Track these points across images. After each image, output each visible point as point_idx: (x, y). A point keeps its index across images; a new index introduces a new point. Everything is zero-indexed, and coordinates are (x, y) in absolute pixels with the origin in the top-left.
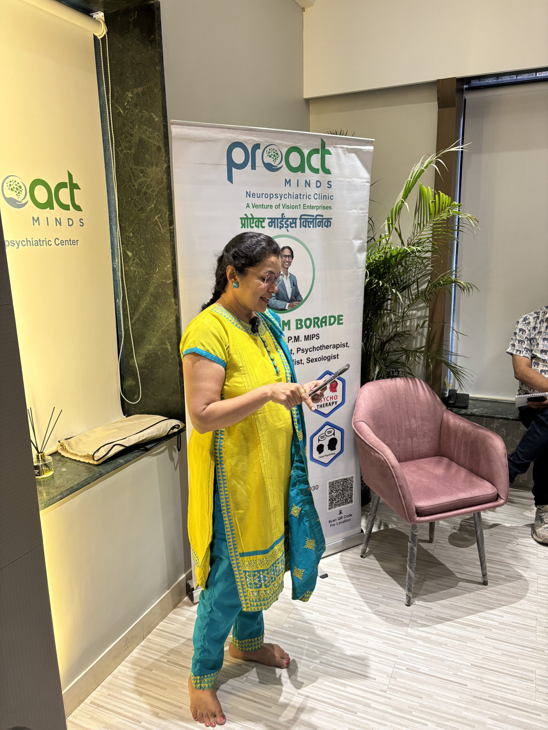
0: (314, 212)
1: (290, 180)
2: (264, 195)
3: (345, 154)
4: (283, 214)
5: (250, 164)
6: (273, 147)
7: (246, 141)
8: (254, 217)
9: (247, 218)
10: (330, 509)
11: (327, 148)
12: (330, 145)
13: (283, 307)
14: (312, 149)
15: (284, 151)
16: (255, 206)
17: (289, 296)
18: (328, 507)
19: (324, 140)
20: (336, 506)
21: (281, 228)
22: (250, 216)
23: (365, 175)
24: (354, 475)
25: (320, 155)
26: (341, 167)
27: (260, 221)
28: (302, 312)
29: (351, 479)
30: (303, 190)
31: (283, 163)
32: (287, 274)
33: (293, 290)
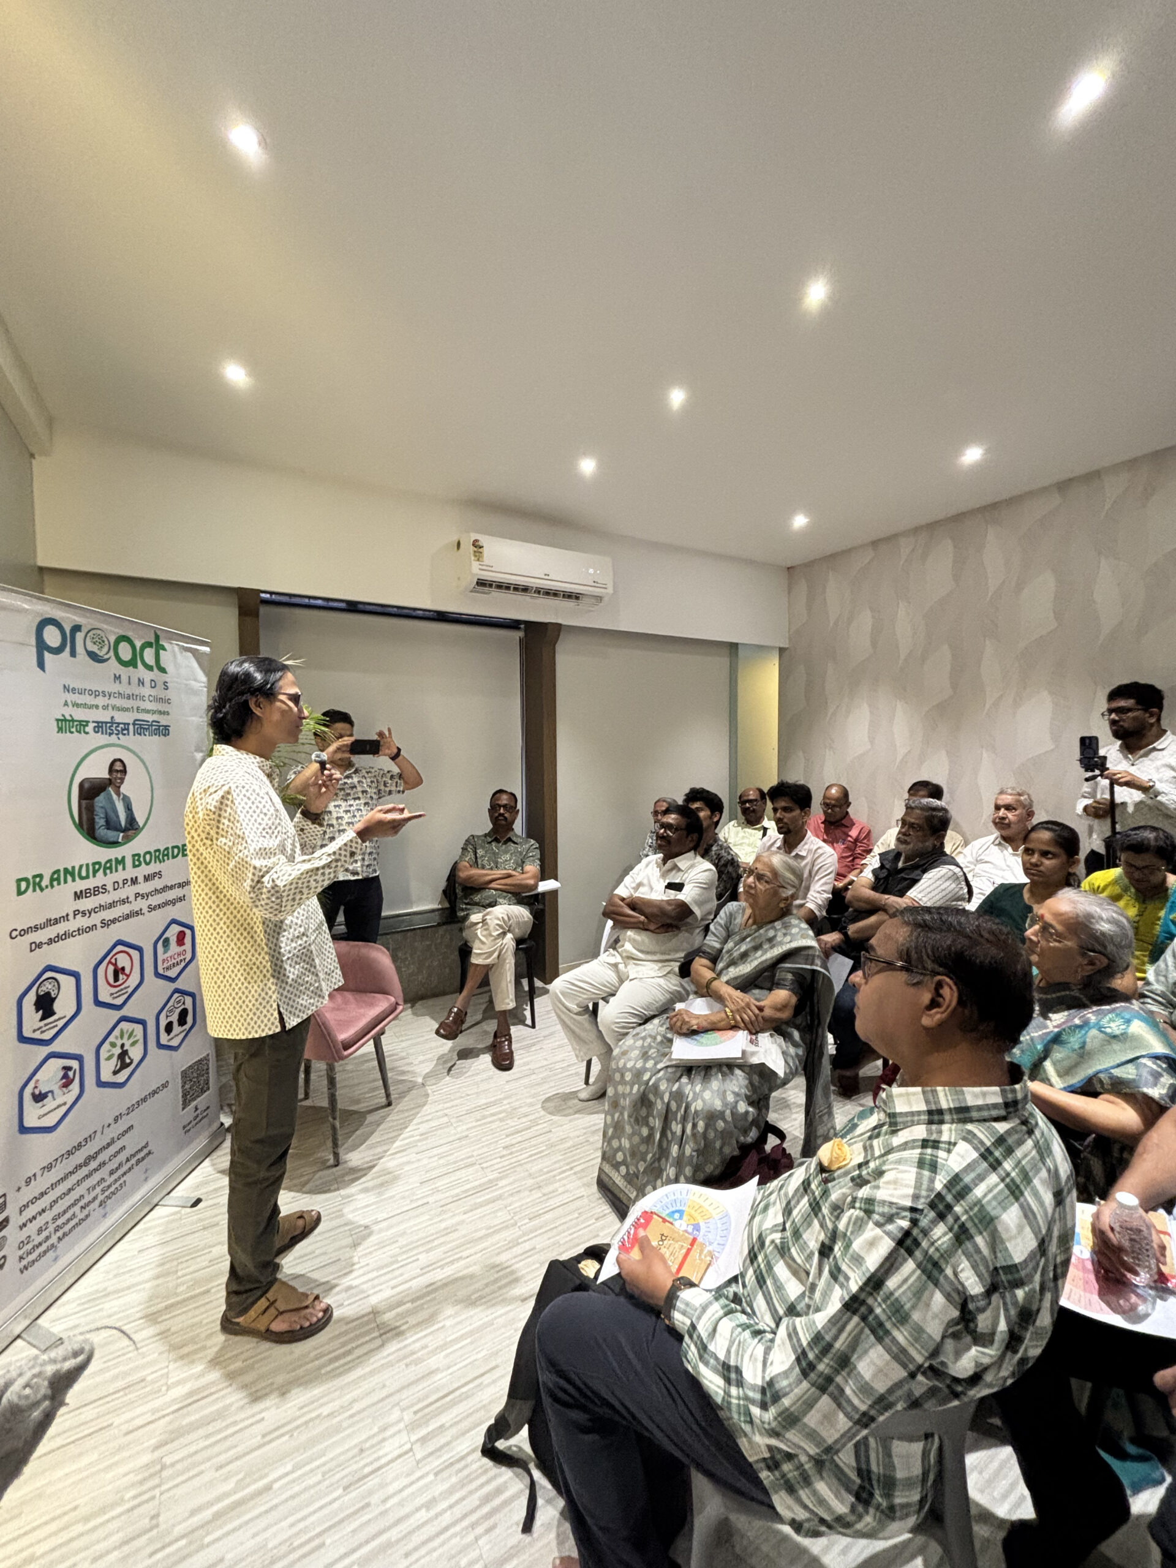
0: (150, 718)
1: (119, 675)
2: (87, 692)
3: (180, 652)
4: (112, 718)
5: (68, 649)
6: (99, 632)
7: (63, 618)
8: (75, 718)
9: (65, 720)
10: (183, 1109)
11: (162, 642)
12: (165, 639)
13: (114, 840)
14: (144, 641)
15: (112, 639)
16: (76, 705)
17: (123, 823)
18: (181, 1108)
19: (159, 633)
20: (190, 1102)
21: (110, 734)
22: (68, 718)
23: (204, 679)
24: (209, 1051)
26: (177, 666)
27: (82, 725)
28: (140, 844)
29: (206, 1059)
30: (136, 690)
31: (112, 653)
32: (118, 794)
33: (127, 816)
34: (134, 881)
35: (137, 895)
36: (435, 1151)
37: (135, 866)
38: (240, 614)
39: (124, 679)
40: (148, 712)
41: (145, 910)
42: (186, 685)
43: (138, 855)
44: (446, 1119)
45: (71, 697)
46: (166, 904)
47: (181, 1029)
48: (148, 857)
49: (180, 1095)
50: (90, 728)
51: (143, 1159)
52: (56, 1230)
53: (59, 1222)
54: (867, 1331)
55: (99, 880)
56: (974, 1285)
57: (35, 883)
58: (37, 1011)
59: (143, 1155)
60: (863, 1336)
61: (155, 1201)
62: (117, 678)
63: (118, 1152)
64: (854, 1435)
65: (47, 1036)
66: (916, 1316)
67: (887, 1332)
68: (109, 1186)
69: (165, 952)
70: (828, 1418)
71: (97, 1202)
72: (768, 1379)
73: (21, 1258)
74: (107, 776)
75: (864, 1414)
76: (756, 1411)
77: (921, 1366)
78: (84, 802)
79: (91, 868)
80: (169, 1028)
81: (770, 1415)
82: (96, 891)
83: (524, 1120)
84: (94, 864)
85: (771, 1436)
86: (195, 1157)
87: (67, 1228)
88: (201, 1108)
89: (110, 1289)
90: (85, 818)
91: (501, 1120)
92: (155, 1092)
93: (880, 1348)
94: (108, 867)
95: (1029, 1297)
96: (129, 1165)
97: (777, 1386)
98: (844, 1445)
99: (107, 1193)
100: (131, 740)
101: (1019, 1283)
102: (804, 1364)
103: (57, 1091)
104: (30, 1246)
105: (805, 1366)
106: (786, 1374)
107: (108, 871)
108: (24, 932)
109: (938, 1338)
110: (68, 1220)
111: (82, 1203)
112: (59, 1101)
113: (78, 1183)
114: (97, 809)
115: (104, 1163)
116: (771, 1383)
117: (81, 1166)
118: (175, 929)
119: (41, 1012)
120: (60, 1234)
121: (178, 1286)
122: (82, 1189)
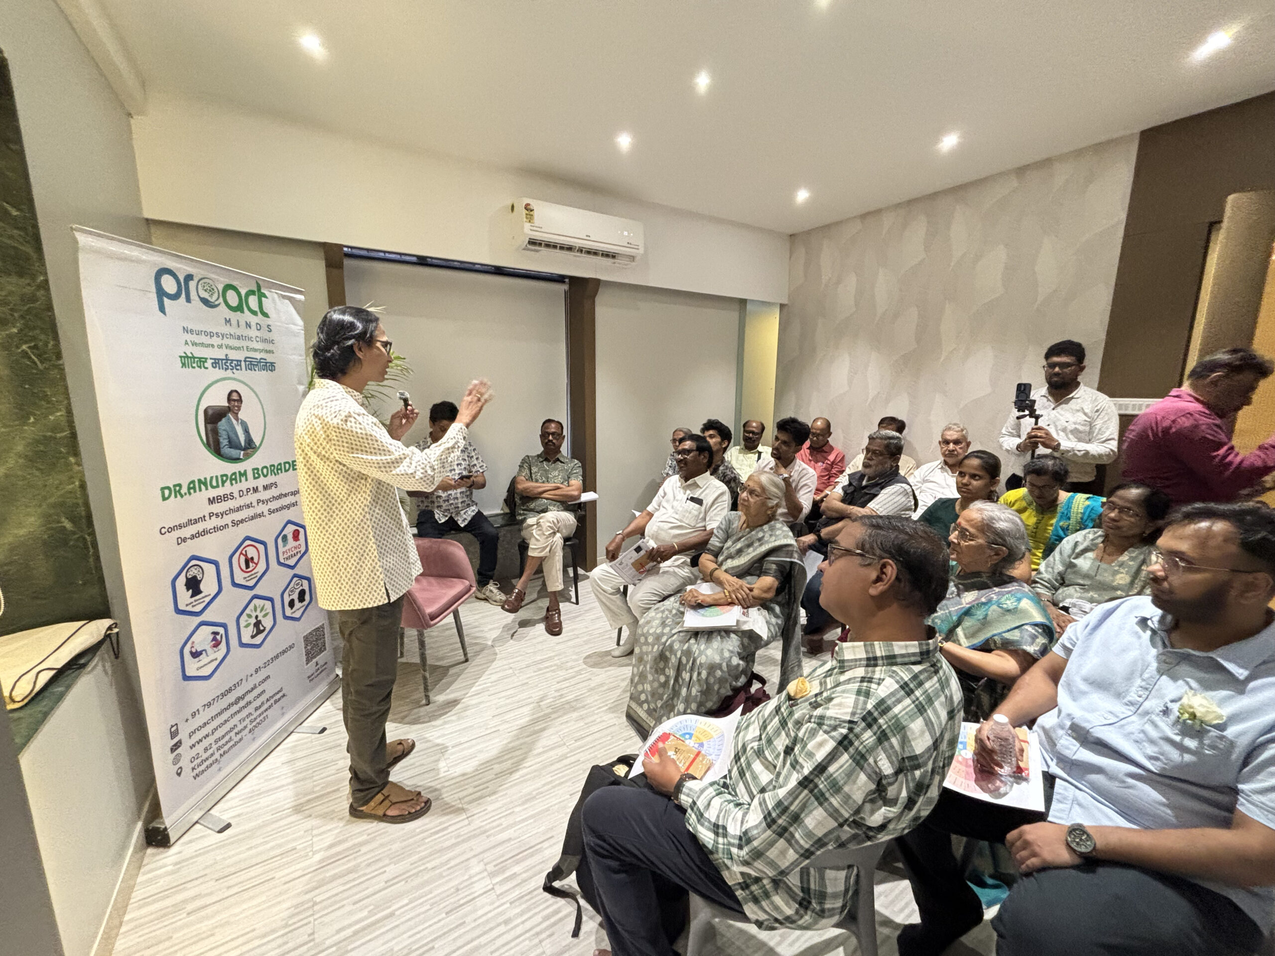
0: (258, 356)
1: (230, 319)
2: (203, 333)
3: (279, 300)
4: (227, 355)
5: (183, 295)
6: (210, 282)
7: (177, 268)
8: (196, 355)
9: (187, 357)
10: (307, 664)
11: (263, 291)
12: (265, 288)
13: (237, 456)
14: (248, 289)
15: (221, 287)
16: (194, 344)
17: (243, 444)
18: (305, 663)
19: (260, 283)
20: (312, 659)
21: (226, 369)
22: (190, 355)
23: (300, 322)
24: (324, 622)
25: (257, 297)
26: (278, 312)
27: (202, 361)
28: (257, 460)
29: (322, 627)
30: (243, 331)
31: (221, 300)
33: (246, 437)
34: (256, 490)
35: (259, 501)
36: (503, 694)
37: (255, 478)
38: (327, 266)
39: (234, 322)
40: (255, 350)
41: (266, 513)
42: (287, 328)
43: (257, 469)
44: (511, 671)
45: (190, 337)
46: (282, 508)
47: (301, 604)
48: (265, 471)
49: (304, 653)
50: (209, 364)
51: (279, 699)
52: (218, 749)
53: (220, 743)
54: (813, 799)
55: (227, 489)
56: (887, 768)
57: (177, 490)
58: (188, 590)
59: (279, 697)
60: (810, 802)
61: (291, 729)
62: (228, 321)
63: (260, 695)
64: (801, 863)
65: (198, 609)
66: (846, 789)
67: (826, 799)
68: (255, 719)
69: (284, 546)
70: (783, 853)
71: (247, 730)
72: (743, 830)
73: (193, 769)
74: (227, 404)
75: (807, 850)
76: (735, 850)
77: (847, 820)
78: (209, 426)
79: (220, 479)
80: (292, 604)
81: (744, 853)
82: (226, 498)
83: (571, 671)
84: (222, 476)
85: (744, 865)
86: (319, 698)
87: (226, 748)
88: (321, 663)
89: (263, 790)
90: (211, 439)
91: (553, 671)
92: (284, 652)
93: (820, 809)
94: (234, 478)
95: (923, 776)
96: (269, 703)
97: (750, 834)
98: (793, 870)
99: (254, 724)
100: (243, 374)
101: (918, 767)
102: (769, 820)
103: (210, 651)
104: (199, 761)
105: (769, 821)
106: (756, 827)
107: (234, 482)
108: (171, 530)
109: (860, 802)
110: (227, 742)
111: (236, 730)
112: (211, 657)
113: (232, 716)
114: (220, 431)
115: (250, 702)
116: (745, 833)
117: (232, 704)
118: (291, 528)
119: (191, 591)
120: (221, 752)
121: (315, 786)
122: (235, 721)
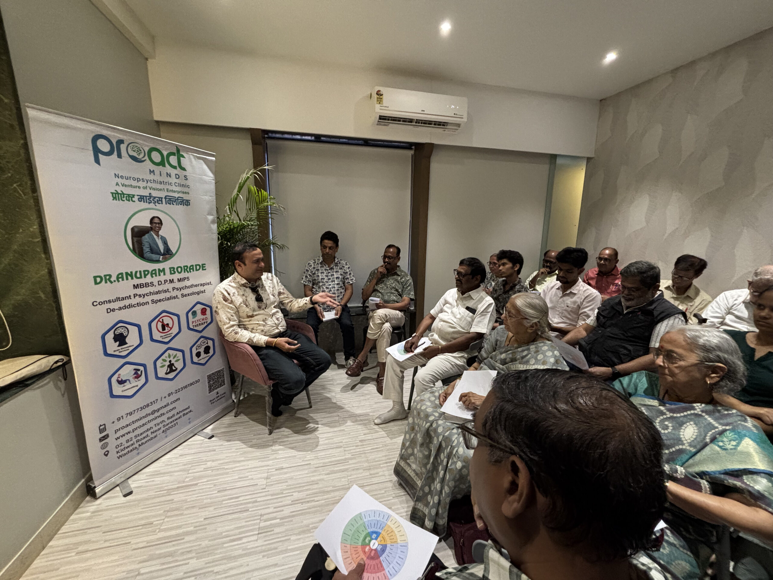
0: (176, 195)
1: (153, 171)
2: (131, 179)
3: (195, 160)
4: (150, 194)
5: (115, 153)
6: (136, 145)
7: (110, 135)
8: (125, 192)
9: (118, 193)
10: (209, 393)
11: (181, 153)
12: (183, 151)
13: (157, 259)
14: (169, 152)
15: (147, 149)
16: (124, 185)
17: (162, 251)
18: (208, 392)
19: (179, 147)
20: (213, 390)
21: (149, 203)
22: (120, 192)
23: (211, 175)
24: (224, 367)
25: (176, 157)
26: (193, 167)
27: (130, 197)
28: (174, 262)
29: (223, 370)
30: (165, 179)
31: (146, 157)
32: (158, 235)
33: (165, 247)
34: (172, 281)
35: (174, 289)
37: (171, 274)
38: (253, 144)
39: (157, 172)
40: (174, 191)
41: (180, 296)
42: (200, 178)
43: (174, 268)
45: (120, 181)
46: (193, 294)
47: (206, 355)
48: (179, 270)
49: (208, 386)
50: (136, 198)
51: (187, 413)
52: (137, 442)
53: (139, 438)
55: (149, 279)
57: (107, 278)
58: (115, 342)
61: (196, 432)
63: (172, 410)
65: (124, 354)
68: (168, 424)
71: (161, 431)
73: (118, 452)
74: (150, 226)
78: (135, 239)
79: (142, 273)
80: (198, 354)
82: (147, 285)
84: (144, 271)
86: (217, 415)
87: (144, 441)
88: (221, 393)
90: (136, 246)
94: (154, 273)
96: (179, 416)
99: (167, 427)
100: (163, 206)
103: (132, 380)
104: (122, 447)
107: (154, 275)
108: (101, 303)
110: (144, 438)
111: (152, 430)
113: (149, 422)
114: (144, 242)
115: (164, 414)
117: (149, 414)
118: (199, 308)
119: (118, 343)
120: (140, 443)
122: (152, 424)
